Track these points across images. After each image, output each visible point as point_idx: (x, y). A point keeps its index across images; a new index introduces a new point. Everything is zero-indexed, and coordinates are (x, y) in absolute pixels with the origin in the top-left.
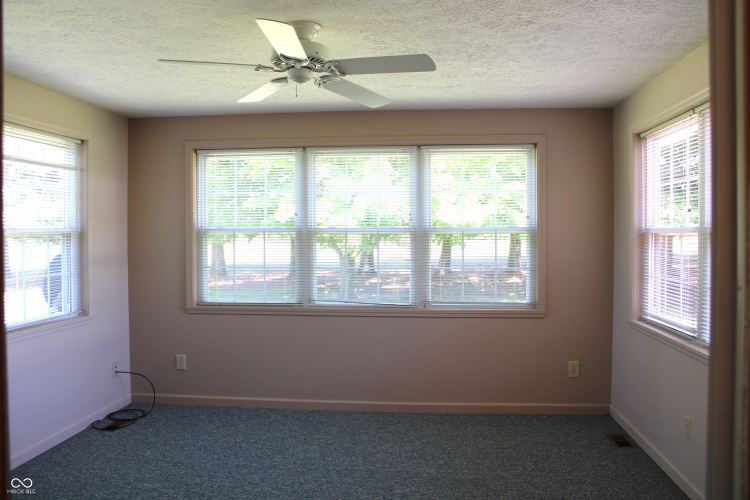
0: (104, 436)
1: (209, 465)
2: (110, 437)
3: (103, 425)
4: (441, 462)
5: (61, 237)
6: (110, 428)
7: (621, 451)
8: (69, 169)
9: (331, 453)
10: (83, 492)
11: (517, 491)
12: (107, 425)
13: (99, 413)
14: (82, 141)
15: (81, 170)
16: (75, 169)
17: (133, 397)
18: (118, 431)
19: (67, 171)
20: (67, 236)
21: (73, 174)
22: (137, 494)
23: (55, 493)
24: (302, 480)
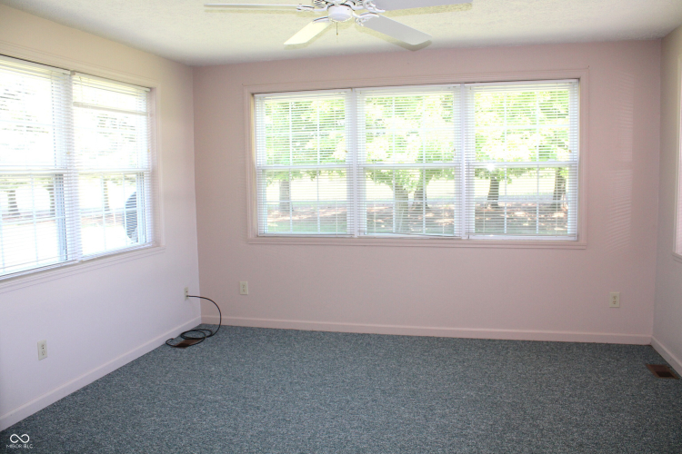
0: (176, 352)
1: (265, 381)
2: (181, 353)
3: (176, 343)
4: (481, 385)
5: (135, 176)
6: (182, 346)
7: (662, 382)
8: (141, 114)
9: (377, 373)
10: (156, 400)
11: (555, 415)
12: (179, 343)
13: (174, 332)
14: (151, 88)
15: (151, 115)
16: (146, 114)
17: (202, 318)
18: (188, 348)
19: (138, 116)
20: (141, 175)
21: (143, 119)
22: (201, 405)
23: (133, 400)
24: (349, 398)
